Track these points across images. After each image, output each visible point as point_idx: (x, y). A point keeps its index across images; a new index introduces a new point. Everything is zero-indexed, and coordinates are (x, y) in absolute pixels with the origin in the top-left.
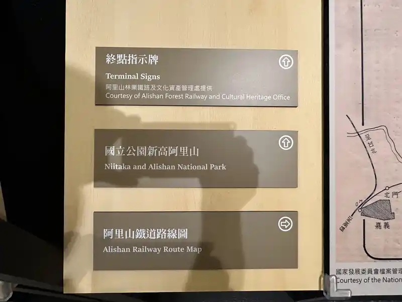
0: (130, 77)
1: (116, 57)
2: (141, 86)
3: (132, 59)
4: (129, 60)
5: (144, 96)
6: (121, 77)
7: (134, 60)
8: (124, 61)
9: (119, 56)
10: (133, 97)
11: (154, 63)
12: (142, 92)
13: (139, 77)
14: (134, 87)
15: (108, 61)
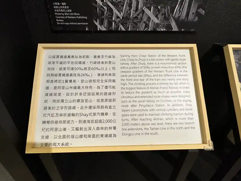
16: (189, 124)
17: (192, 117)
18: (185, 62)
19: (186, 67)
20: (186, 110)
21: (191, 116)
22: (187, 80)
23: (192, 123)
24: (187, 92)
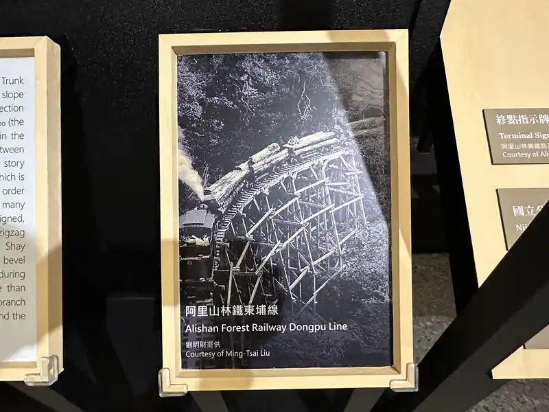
0: (524, 136)
1: (506, 118)
2: (538, 145)
3: (523, 119)
4: (520, 120)
5: (542, 154)
6: (515, 136)
7: (525, 120)
8: (515, 122)
9: (509, 117)
10: (531, 155)
11: (545, 122)
12: (540, 151)
13: (534, 136)
14: (530, 146)
15: (499, 122)
16: (10, 303)
17: (20, 283)
18: (18, 102)
19: (21, 122)
20: (6, 261)
21: (17, 282)
22: (20, 165)
23: (19, 303)
24: (14, 206)
